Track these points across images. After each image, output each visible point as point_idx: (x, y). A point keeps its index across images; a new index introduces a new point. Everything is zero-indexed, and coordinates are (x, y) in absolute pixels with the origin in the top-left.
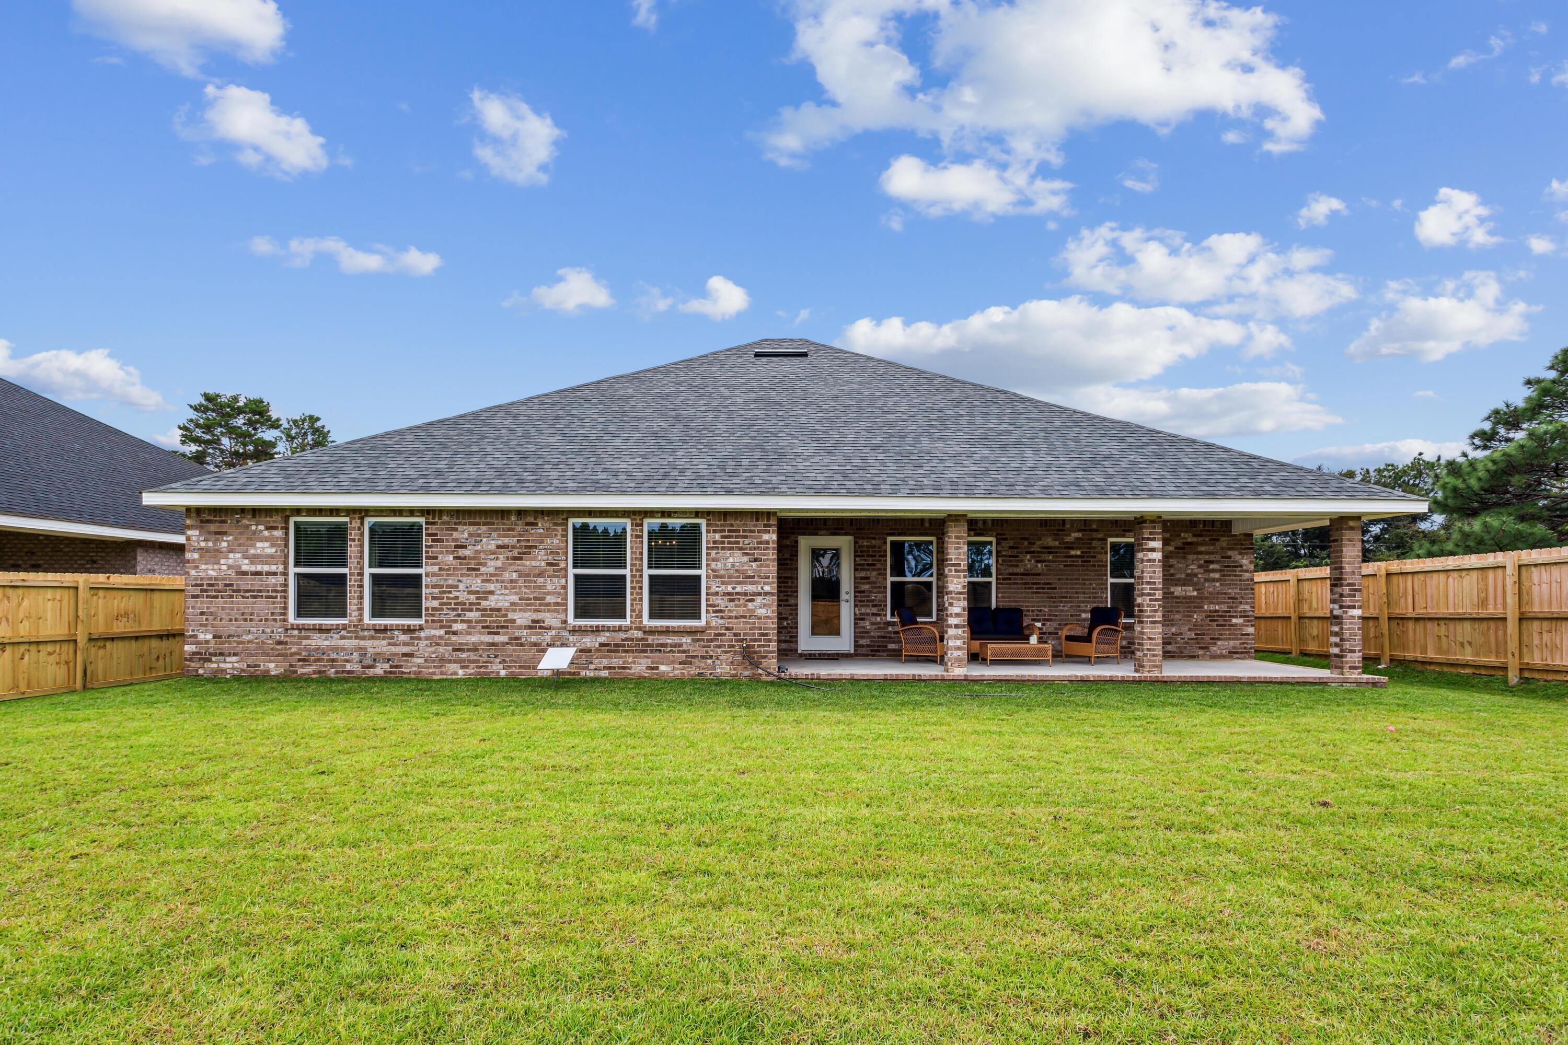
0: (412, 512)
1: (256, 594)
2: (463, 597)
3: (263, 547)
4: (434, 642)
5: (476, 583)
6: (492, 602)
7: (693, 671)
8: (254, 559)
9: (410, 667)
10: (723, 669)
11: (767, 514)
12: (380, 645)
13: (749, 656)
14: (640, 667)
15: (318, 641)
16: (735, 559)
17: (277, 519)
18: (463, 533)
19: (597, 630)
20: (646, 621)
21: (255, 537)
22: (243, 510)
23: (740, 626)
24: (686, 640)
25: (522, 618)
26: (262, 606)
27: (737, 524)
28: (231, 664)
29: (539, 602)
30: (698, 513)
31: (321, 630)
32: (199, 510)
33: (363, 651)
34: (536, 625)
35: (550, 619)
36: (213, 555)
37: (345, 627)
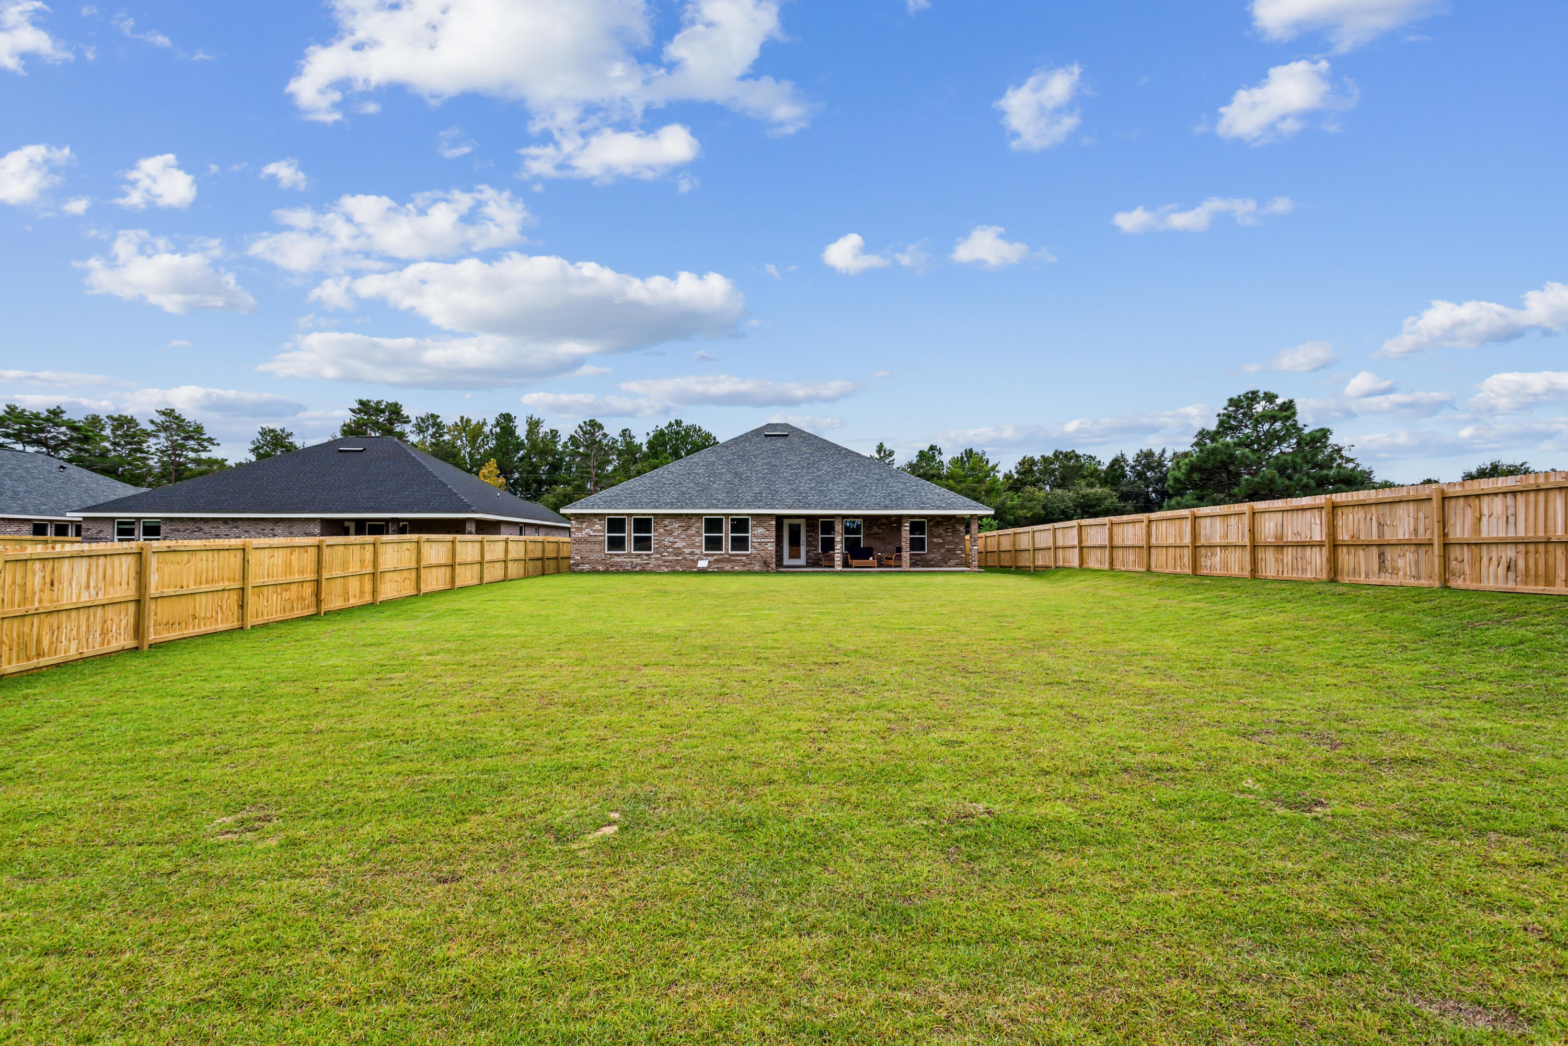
0: (649, 515)
1: (595, 543)
2: (667, 544)
3: (597, 527)
4: (657, 559)
5: (671, 539)
6: (676, 545)
7: (746, 569)
8: (594, 531)
9: (648, 568)
10: (757, 568)
11: (772, 515)
12: (639, 561)
13: (766, 564)
14: (728, 567)
15: (616, 559)
16: (761, 530)
17: (600, 518)
18: (667, 522)
19: (713, 555)
20: (730, 552)
21: (595, 523)
22: (591, 514)
23: (763, 553)
24: (744, 558)
25: (687, 551)
26: (597, 547)
27: (762, 518)
28: (586, 567)
29: (693, 545)
30: (748, 515)
31: (618, 555)
32: (575, 514)
33: (632, 562)
34: (692, 553)
35: (697, 551)
36: (580, 530)
37: (623, 555)
